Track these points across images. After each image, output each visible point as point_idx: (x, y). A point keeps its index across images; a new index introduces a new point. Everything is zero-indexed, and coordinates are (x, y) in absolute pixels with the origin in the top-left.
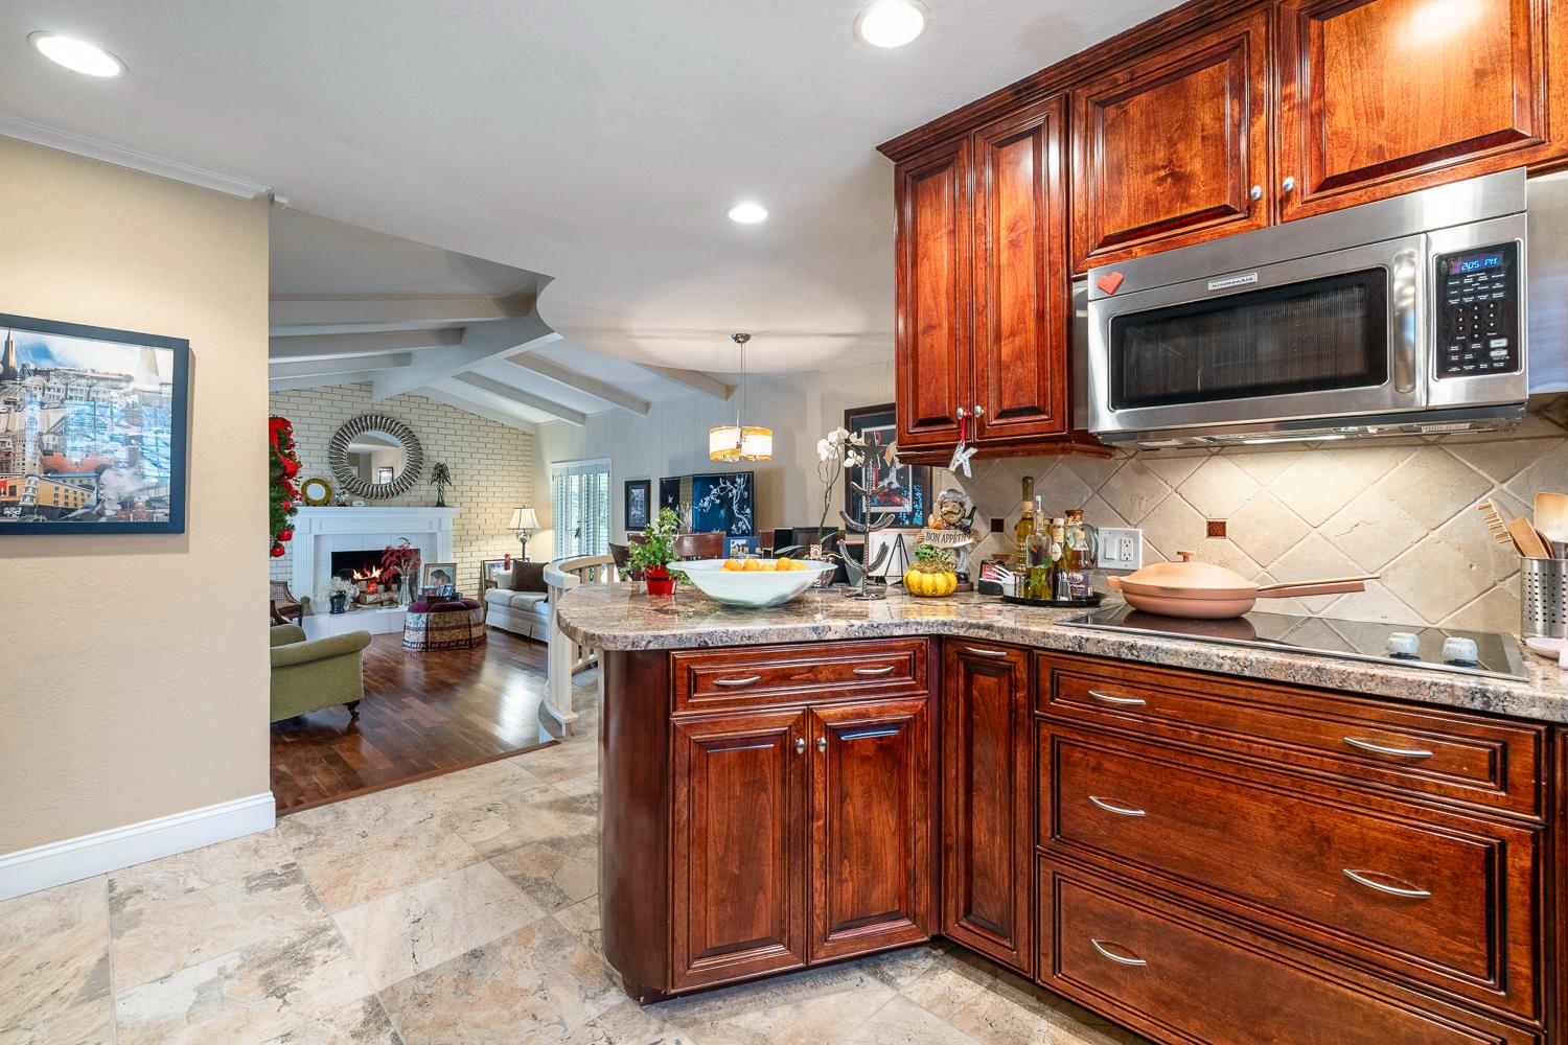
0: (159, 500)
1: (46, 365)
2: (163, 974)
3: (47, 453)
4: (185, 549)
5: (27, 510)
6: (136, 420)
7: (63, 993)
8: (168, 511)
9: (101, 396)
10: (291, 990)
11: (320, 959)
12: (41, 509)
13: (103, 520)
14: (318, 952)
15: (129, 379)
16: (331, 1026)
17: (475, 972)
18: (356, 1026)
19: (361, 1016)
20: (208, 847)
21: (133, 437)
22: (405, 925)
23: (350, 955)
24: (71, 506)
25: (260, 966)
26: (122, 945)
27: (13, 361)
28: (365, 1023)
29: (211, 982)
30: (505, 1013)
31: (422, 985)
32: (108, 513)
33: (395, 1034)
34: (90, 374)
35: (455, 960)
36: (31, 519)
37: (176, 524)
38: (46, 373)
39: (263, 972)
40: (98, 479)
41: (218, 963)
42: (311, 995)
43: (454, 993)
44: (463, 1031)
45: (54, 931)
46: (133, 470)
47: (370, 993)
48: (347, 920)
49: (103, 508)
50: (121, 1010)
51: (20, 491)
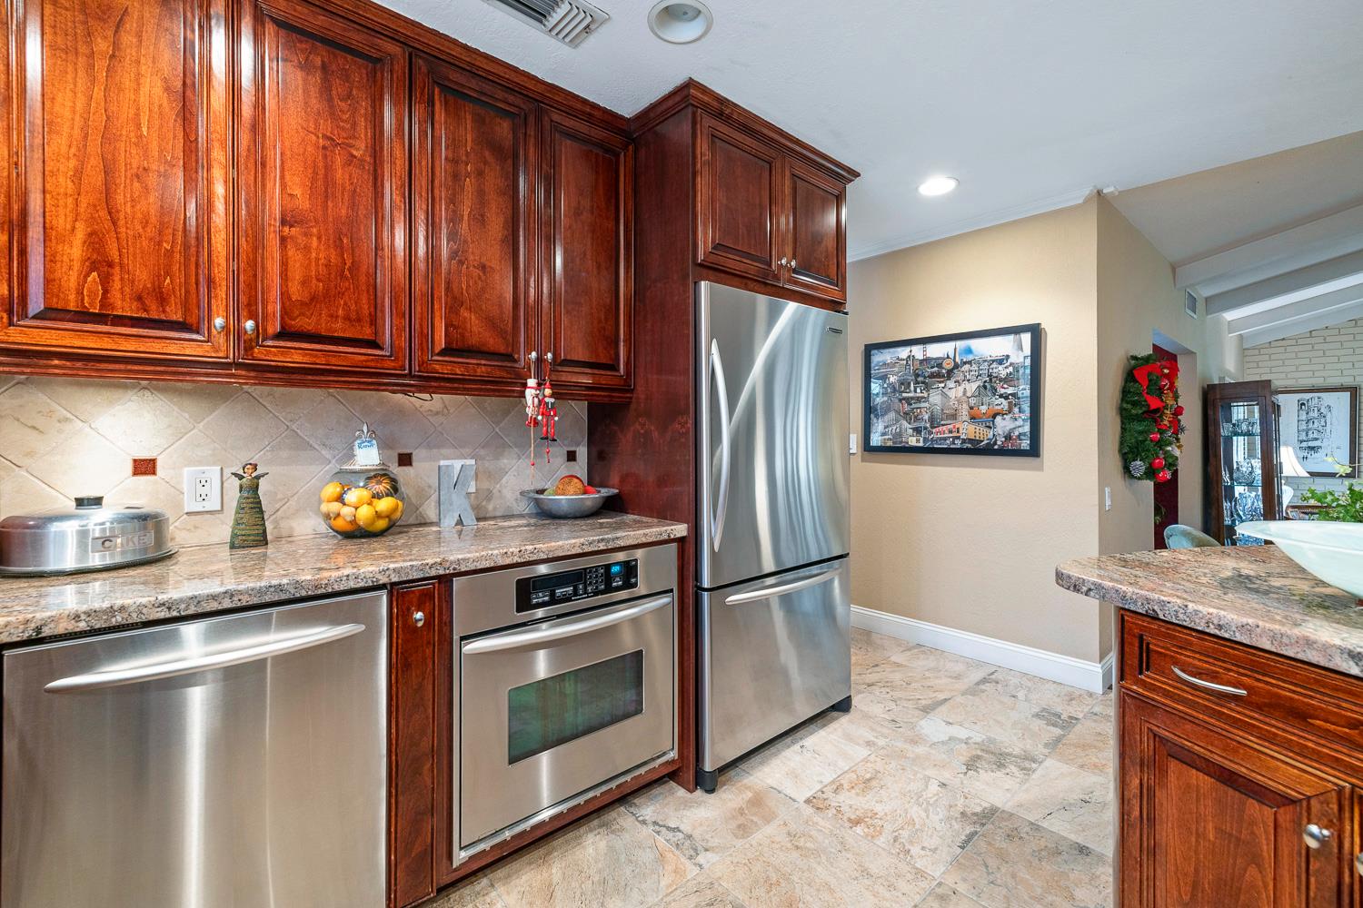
0: (1024, 434)
1: (970, 357)
2: (951, 721)
3: (971, 408)
4: (1041, 468)
5: (964, 441)
6: (1012, 383)
7: (920, 701)
8: (1029, 442)
9: (995, 370)
10: (975, 771)
11: (1008, 770)
12: (971, 441)
13: (996, 447)
14: (1013, 767)
15: (1008, 357)
16: (962, 800)
17: (1065, 856)
18: (969, 811)
19: (978, 809)
20: (1054, 682)
21: (1010, 394)
22: (1076, 796)
23: (1022, 782)
24: (982, 439)
25: (983, 750)
26: (960, 699)
27: (958, 360)
28: (975, 814)
29: (959, 739)
30: (1039, 891)
31: (1027, 829)
32: (999, 443)
33: (976, 833)
34: (989, 358)
35: (1065, 839)
36: (965, 446)
37: (1034, 451)
38: (970, 363)
39: (980, 754)
40: (993, 422)
41: (971, 734)
42: (978, 781)
43: (1034, 851)
44: (1003, 870)
45: (950, 677)
46: (1011, 415)
47: (999, 806)
48: (1052, 766)
49: (996, 440)
50: (923, 723)
51: (961, 431)
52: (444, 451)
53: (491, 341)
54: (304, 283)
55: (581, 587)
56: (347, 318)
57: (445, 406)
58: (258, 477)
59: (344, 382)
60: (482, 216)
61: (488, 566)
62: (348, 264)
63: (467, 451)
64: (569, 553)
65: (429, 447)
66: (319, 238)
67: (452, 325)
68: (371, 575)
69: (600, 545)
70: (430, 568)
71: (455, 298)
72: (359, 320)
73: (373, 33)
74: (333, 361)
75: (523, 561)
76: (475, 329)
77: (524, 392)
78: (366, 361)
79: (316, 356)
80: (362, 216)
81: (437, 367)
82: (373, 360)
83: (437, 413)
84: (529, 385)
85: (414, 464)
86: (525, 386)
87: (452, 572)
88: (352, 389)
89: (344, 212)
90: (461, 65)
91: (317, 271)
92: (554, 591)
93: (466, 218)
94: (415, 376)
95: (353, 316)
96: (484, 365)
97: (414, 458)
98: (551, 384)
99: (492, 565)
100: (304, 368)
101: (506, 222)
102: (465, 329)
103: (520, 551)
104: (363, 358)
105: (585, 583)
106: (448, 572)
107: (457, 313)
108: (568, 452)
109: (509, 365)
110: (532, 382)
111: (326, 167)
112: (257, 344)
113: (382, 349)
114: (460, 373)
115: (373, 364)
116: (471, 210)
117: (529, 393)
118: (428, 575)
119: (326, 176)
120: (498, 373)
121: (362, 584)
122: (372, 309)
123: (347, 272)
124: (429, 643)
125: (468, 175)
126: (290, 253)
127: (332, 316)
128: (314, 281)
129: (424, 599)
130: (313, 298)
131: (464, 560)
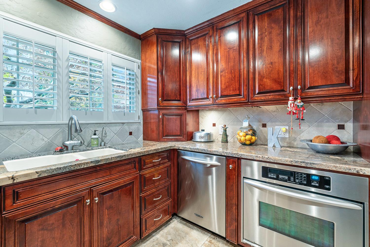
52: (277, 123)
53: (275, 87)
54: (225, 84)
55: (292, 178)
56: (233, 90)
57: (277, 109)
58: (226, 128)
59: (234, 105)
60: (271, 46)
61: (251, 158)
62: (233, 77)
63: (286, 123)
64: (285, 163)
65: (272, 122)
66: (227, 73)
67: (261, 85)
68: (220, 152)
69: (302, 164)
70: (234, 154)
71: (261, 76)
72: (236, 90)
73: (238, 15)
74: (230, 101)
75: (263, 160)
76: (269, 84)
77: (288, 102)
78: (238, 100)
79: (227, 100)
80: (236, 63)
81: (256, 98)
82: (239, 99)
83: (275, 111)
84: (290, 99)
85: (267, 127)
86: (288, 100)
87: (240, 157)
88: (235, 107)
89: (232, 64)
90: (264, 3)
91: (227, 80)
92: (279, 175)
93: (265, 50)
94: (250, 102)
95: (234, 89)
96: (272, 95)
97: (267, 125)
98: (301, 98)
99: (252, 159)
100: (225, 103)
101: (281, 44)
102: (265, 85)
103: (262, 157)
104: (237, 99)
105: (294, 177)
106: (239, 157)
107: (262, 81)
108: (338, 125)
109: (282, 93)
110: (291, 98)
111: (229, 55)
112: (217, 100)
113: (241, 96)
114: (263, 99)
115: (239, 100)
116: (267, 46)
117: (290, 102)
118: (233, 156)
119: (229, 57)
120: (277, 97)
121: (218, 154)
122: (239, 86)
123: (233, 79)
124: (235, 174)
125: (266, 36)
126: (222, 78)
127: (230, 90)
128: (227, 83)
129: (233, 162)
130: (226, 87)
131: (243, 155)
